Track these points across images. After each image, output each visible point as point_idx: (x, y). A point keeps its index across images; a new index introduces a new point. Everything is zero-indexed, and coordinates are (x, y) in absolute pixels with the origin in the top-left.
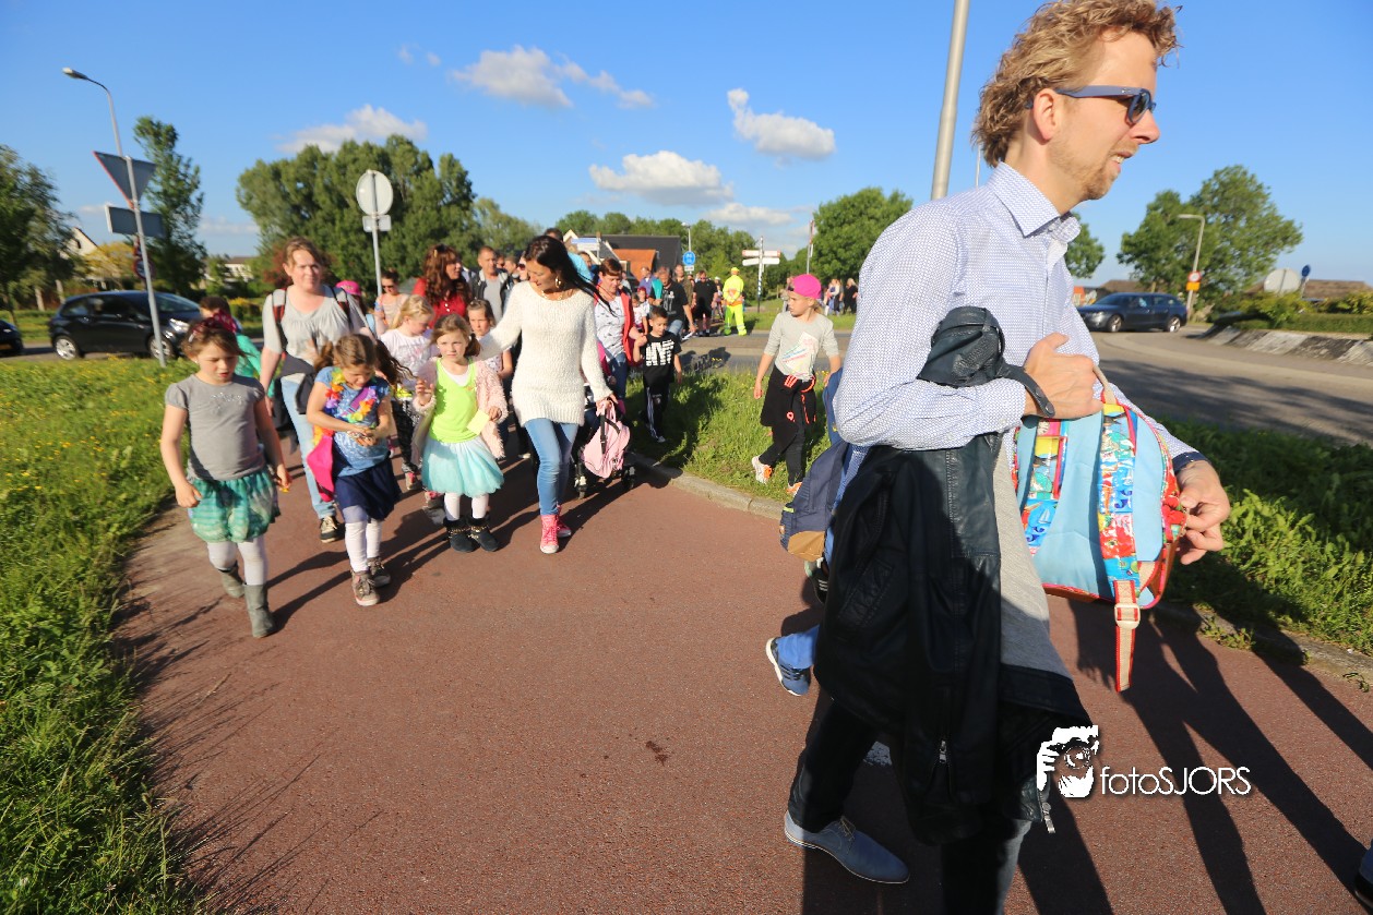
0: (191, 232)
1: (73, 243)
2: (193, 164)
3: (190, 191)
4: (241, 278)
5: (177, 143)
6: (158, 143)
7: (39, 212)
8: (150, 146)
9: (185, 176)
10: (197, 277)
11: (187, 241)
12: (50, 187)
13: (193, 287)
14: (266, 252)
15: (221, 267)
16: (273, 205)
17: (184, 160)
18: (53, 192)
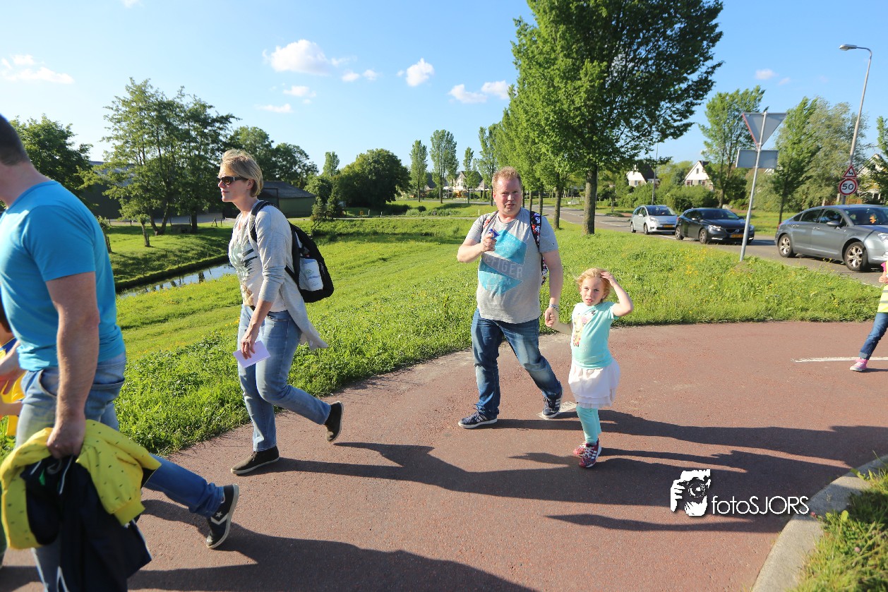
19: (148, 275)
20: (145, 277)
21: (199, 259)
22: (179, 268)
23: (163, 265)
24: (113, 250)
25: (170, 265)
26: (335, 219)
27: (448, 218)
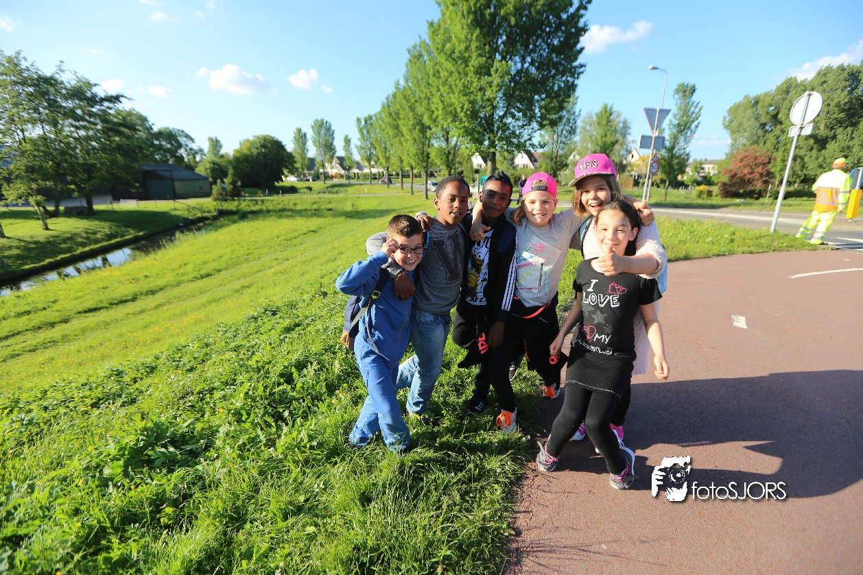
0: (686, 146)
1: (631, 155)
2: (699, 106)
3: (693, 121)
4: (709, 173)
5: (694, 95)
6: (684, 96)
7: (621, 141)
8: (679, 98)
9: (693, 113)
10: (683, 172)
11: (682, 151)
12: (629, 128)
13: (679, 178)
14: (731, 156)
15: (699, 167)
16: (746, 125)
17: (696, 104)
18: (630, 131)
19: (59, 258)
20: (56, 261)
21: (110, 239)
22: (91, 250)
23: (72, 247)
24: (7, 235)
25: (80, 248)
26: (236, 198)
27: (341, 195)
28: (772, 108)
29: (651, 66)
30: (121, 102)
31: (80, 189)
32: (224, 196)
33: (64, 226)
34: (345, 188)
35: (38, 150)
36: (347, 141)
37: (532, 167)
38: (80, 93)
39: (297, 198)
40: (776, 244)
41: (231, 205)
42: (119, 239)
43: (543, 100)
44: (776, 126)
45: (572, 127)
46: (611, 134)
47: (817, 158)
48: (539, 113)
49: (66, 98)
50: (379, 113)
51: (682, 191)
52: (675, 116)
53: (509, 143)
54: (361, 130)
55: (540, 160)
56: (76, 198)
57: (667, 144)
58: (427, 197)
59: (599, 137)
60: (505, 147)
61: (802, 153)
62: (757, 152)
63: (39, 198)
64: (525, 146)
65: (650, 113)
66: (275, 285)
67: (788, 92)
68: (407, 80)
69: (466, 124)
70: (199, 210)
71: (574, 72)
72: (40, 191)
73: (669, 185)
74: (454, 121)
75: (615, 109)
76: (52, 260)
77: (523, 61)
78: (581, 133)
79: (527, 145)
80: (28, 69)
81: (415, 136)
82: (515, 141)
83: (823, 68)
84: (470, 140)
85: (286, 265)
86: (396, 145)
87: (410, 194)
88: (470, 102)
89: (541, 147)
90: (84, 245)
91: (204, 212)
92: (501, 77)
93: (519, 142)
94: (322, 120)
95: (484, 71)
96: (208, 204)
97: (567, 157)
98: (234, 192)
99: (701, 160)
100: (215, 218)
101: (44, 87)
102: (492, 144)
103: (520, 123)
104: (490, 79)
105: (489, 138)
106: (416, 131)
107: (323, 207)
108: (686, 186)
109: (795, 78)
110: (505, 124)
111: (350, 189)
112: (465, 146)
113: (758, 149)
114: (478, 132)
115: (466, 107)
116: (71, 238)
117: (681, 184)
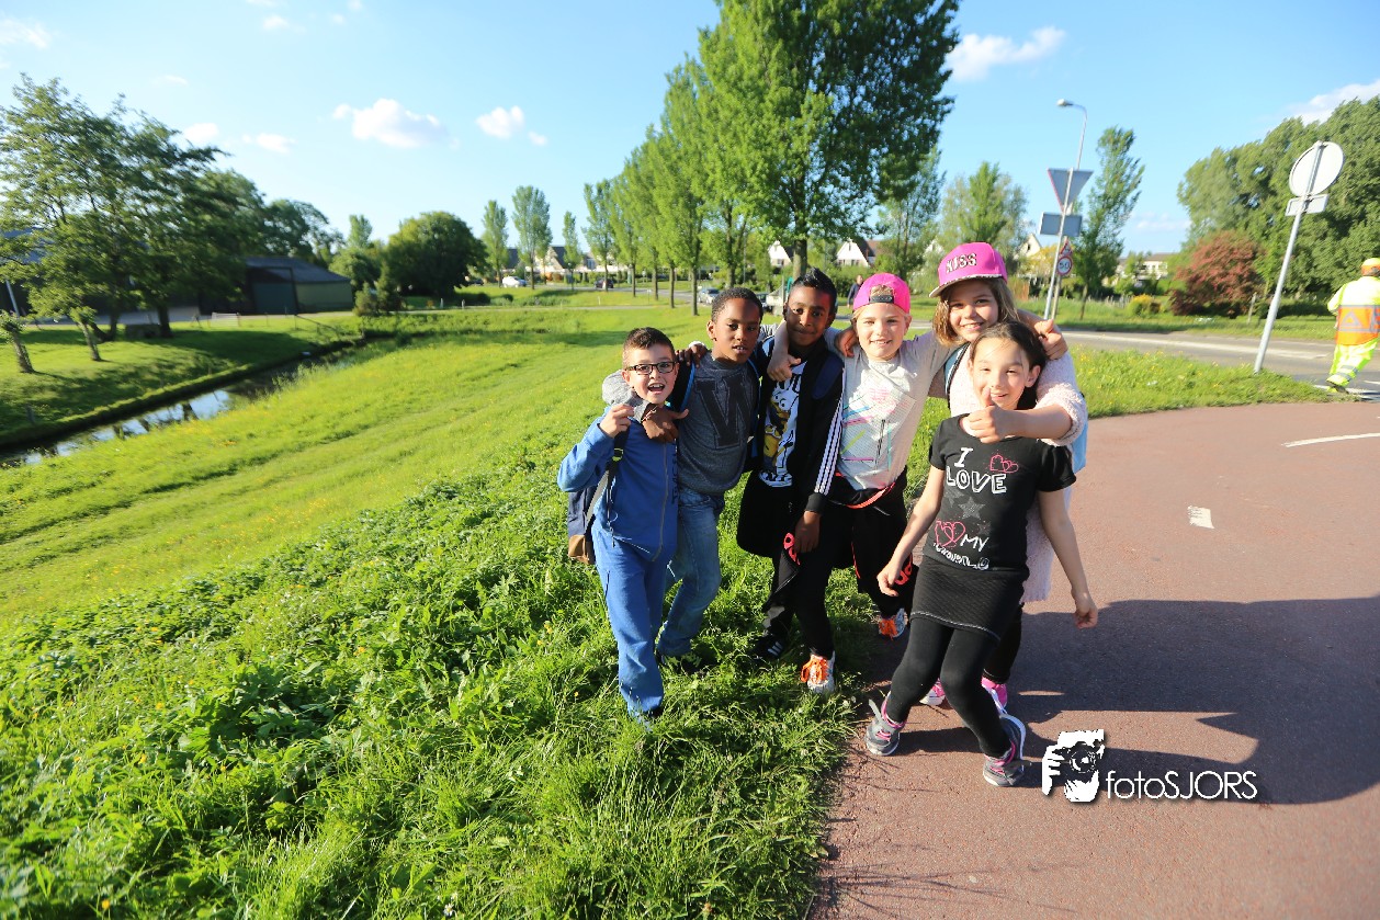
0: (1116, 231)
1: (1026, 246)
2: (1139, 165)
3: (1128, 191)
4: (1154, 275)
5: (1132, 147)
6: (1114, 150)
7: (1010, 222)
8: (1106, 153)
9: (1129, 177)
10: (1111, 273)
11: (1110, 240)
12: (1024, 201)
13: (1105, 282)
14: (1190, 248)
15: (1138, 265)
16: (1216, 196)
17: (1133, 163)
18: (1025, 206)
21: (196, 377)
23: (137, 389)
24: (35, 368)
25: (149, 389)
26: (392, 312)
27: (560, 308)
28: (1259, 170)
29: (1061, 101)
30: (213, 159)
31: (149, 297)
32: (374, 309)
33: (124, 355)
34: (566, 298)
35: (84, 235)
36: (570, 222)
37: (866, 264)
38: (150, 145)
39: (489, 313)
40: (1263, 390)
41: (385, 324)
42: (209, 377)
43: (884, 155)
44: (1265, 198)
45: (930, 200)
46: (995, 211)
47: (1333, 251)
48: (878, 177)
49: (128, 153)
50: (621, 177)
51: (1109, 304)
52: (1099, 181)
53: (830, 226)
54: (592, 205)
55: (878, 253)
56: (143, 311)
57: (1086, 227)
58: (696, 313)
59: (974, 216)
60: (823, 232)
61: (1308, 242)
62: (1233, 241)
63: (86, 310)
64: (854, 230)
65: (1058, 177)
66: (453, 450)
67: (1286, 143)
68: (665, 124)
69: (760, 195)
70: (334, 330)
71: (936, 111)
72: (87, 300)
73: (1087, 295)
74: (740, 189)
75: (1002, 170)
76: (106, 409)
77: (853, 93)
78: (945, 209)
79: (858, 229)
80: (69, 108)
81: (677, 214)
82: (838, 222)
83: (1345, 103)
84: (767, 220)
85: (470, 419)
86: (649, 228)
87: (669, 306)
88: (766, 159)
89: (880, 232)
90: (155, 385)
91: (343, 334)
92: (816, 119)
93: (844, 223)
94: (530, 189)
95: (789, 108)
96: (349, 321)
97: (922, 248)
98: (390, 303)
99: (1141, 254)
100: (360, 344)
101: (94, 136)
102: (802, 228)
103: (847, 193)
104: (799, 122)
105: (796, 218)
106: (680, 205)
107: (530, 327)
108: (1117, 297)
109: (1299, 120)
110: (823, 195)
111: (574, 299)
112: (759, 230)
113: (1235, 236)
114: (780, 208)
115: (759, 167)
116: (136, 374)
117: (1108, 293)
